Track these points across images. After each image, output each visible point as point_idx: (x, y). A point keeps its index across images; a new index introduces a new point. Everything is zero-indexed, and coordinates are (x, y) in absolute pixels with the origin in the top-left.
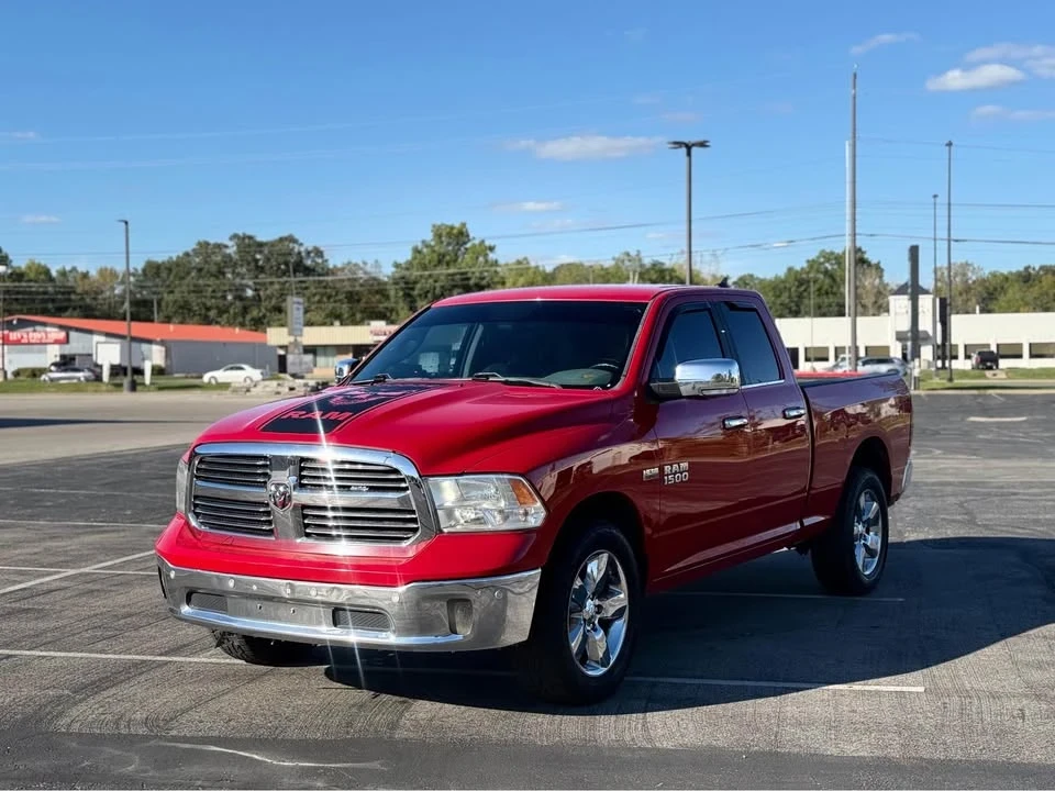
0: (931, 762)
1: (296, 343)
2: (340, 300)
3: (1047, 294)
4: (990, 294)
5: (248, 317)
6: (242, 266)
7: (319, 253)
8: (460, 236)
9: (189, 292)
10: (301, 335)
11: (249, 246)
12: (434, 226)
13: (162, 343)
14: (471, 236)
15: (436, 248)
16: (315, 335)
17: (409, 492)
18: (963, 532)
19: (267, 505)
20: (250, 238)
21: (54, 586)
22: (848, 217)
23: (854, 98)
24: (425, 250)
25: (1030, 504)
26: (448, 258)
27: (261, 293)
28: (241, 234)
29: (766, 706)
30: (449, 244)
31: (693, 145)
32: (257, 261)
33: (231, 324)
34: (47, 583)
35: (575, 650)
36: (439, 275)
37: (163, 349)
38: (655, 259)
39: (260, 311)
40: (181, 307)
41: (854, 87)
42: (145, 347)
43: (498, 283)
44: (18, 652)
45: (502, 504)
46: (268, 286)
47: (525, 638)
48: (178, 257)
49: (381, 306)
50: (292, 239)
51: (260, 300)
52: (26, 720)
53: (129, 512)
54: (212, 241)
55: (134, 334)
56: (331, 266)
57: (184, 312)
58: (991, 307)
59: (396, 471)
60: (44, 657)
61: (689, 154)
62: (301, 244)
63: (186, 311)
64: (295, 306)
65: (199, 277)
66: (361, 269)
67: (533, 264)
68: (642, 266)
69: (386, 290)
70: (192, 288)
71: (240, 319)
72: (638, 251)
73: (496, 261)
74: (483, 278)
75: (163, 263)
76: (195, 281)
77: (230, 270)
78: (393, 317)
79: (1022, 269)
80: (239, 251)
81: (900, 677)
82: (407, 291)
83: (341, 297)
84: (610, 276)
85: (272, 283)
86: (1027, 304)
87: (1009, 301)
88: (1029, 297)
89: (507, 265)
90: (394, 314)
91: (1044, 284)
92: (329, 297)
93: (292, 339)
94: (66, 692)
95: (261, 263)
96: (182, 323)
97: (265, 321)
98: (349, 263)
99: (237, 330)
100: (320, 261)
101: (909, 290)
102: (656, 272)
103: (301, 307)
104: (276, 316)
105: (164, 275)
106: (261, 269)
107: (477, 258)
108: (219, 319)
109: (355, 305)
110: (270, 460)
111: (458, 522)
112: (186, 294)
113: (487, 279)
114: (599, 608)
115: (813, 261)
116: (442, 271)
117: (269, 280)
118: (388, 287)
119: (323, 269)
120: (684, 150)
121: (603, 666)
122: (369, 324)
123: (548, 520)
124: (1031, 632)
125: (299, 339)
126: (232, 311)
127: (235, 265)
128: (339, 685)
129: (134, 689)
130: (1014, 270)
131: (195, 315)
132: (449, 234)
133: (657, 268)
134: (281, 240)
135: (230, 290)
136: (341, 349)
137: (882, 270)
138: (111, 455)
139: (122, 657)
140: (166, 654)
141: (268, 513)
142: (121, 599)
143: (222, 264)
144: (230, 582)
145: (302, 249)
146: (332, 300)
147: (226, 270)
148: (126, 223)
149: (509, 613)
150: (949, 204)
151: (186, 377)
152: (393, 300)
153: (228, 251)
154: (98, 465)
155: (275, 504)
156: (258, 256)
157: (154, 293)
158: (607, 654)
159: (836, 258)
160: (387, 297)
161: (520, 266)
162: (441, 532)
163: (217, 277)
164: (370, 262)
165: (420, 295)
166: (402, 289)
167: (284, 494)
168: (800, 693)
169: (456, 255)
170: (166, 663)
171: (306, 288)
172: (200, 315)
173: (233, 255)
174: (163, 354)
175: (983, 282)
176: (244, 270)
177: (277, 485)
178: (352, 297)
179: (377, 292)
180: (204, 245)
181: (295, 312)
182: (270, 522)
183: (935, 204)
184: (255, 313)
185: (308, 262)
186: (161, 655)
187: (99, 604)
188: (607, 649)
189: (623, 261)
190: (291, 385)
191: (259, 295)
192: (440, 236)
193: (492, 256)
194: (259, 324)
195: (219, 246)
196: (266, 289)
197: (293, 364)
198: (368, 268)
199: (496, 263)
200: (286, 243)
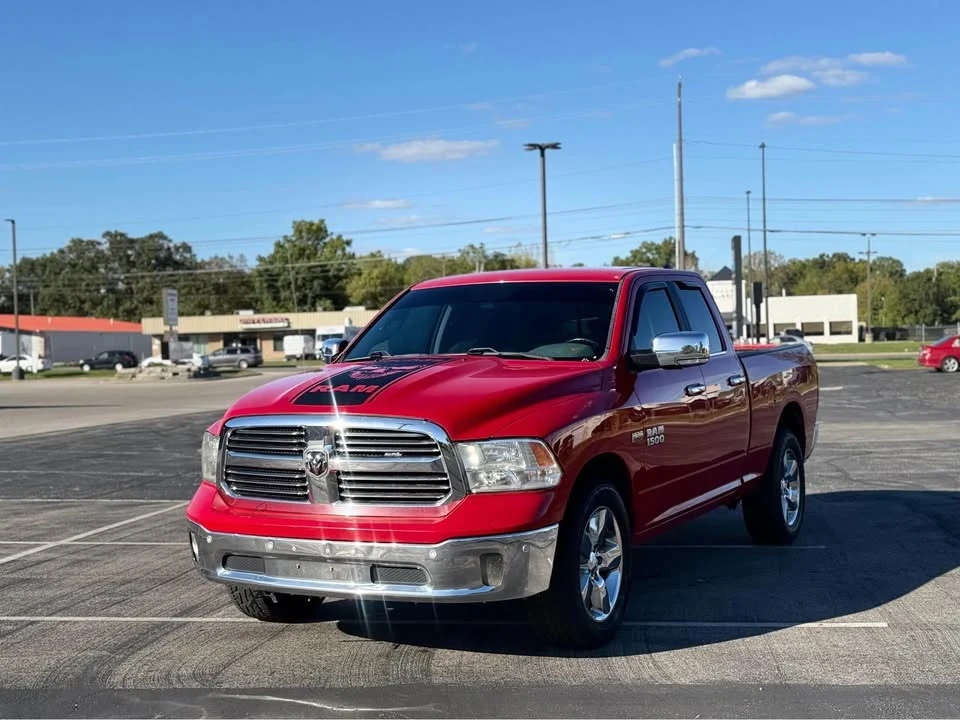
0: (927, 687)
1: (171, 333)
2: (208, 292)
3: (840, 278)
4: (790, 279)
5: (121, 308)
6: (114, 261)
7: (187, 248)
8: (318, 231)
9: (64, 286)
10: (176, 324)
11: (121, 242)
12: (294, 223)
13: (42, 334)
14: (329, 231)
15: (297, 243)
16: (189, 324)
17: (441, 457)
18: (844, 487)
19: (303, 472)
20: (122, 235)
21: (42, 557)
22: (677, 212)
23: (680, 106)
24: (287, 245)
25: (888, 461)
26: (308, 252)
27: (133, 286)
28: (113, 231)
29: (757, 643)
30: (309, 239)
31: (547, 147)
32: (129, 256)
33: (105, 315)
34: (33, 555)
35: (584, 598)
36: (300, 268)
37: (42, 340)
38: (498, 251)
39: (132, 303)
40: (57, 300)
41: (680, 96)
42: (24, 338)
43: (355, 274)
44: (38, 618)
45: (524, 466)
46: (140, 280)
47: (546, 587)
48: (52, 254)
49: (246, 296)
50: (161, 236)
51: (132, 292)
52: (79, 679)
53: (77, 489)
54: (85, 239)
55: (21, 327)
56: (199, 260)
57: (59, 305)
58: (792, 291)
59: (427, 438)
60: (66, 622)
61: (543, 155)
62: (170, 241)
63: (60, 304)
64: (170, 298)
65: (73, 273)
66: (228, 262)
67: (386, 257)
68: (485, 257)
69: (252, 282)
70: (67, 282)
71: (114, 311)
72: (482, 244)
73: (354, 255)
74: (341, 270)
75: (38, 259)
76: (69, 276)
77: (104, 265)
78: (259, 307)
79: (817, 256)
80: (111, 249)
81: (862, 614)
82: (271, 283)
83: (210, 288)
84: (456, 267)
85: (143, 277)
86: (823, 287)
87: (808, 285)
88: (825, 281)
89: (361, 258)
90: (259, 303)
91: (837, 269)
92: (198, 289)
93: (168, 328)
94: (104, 653)
95: (132, 258)
96: (57, 315)
97: (138, 312)
98: (216, 257)
99: (112, 321)
100: (188, 255)
101: (734, 276)
102: (498, 262)
103: (176, 299)
104: (149, 307)
105: (39, 271)
106: (133, 264)
107: (336, 252)
108: (94, 311)
109: (223, 296)
110: (305, 431)
111: (482, 483)
112: (61, 288)
113: (345, 271)
114: (600, 559)
115: (637, 251)
116: (303, 264)
117: (140, 274)
118: (253, 279)
119: (191, 263)
120: (538, 151)
121: (606, 613)
122: (238, 313)
123: (563, 478)
124: (953, 571)
125: (174, 328)
126: (105, 303)
127: (107, 260)
128: (357, 638)
129: (167, 647)
130: (811, 258)
131: (69, 307)
132: (309, 231)
133: (500, 258)
134: (152, 237)
135: (104, 284)
136: (212, 337)
137: (697, 259)
138: (33, 438)
139: (140, 619)
140: (181, 615)
141: (303, 480)
142: (111, 568)
143: (95, 260)
144: (269, 544)
145: (171, 245)
146: (201, 291)
147: (99, 265)
148: (13, 222)
149: (530, 566)
150: (764, 199)
151: (65, 366)
152: (257, 290)
153: (100, 248)
154: (26, 446)
155: (312, 470)
156: (130, 252)
157: (29, 288)
158: (606, 600)
159: (656, 249)
160: (253, 289)
161: (374, 259)
162: (470, 491)
163: (90, 272)
164: (236, 256)
165: (283, 286)
166: (266, 281)
167: (321, 461)
168: (780, 631)
169: (316, 249)
170: (185, 624)
171: (176, 281)
172: (74, 307)
173: (106, 252)
174: (43, 344)
175: (783, 268)
176: (116, 265)
177: (314, 454)
178: (220, 290)
179: (243, 284)
180: (77, 242)
181: (170, 303)
182: (304, 488)
183: (748, 198)
184: (127, 305)
185: (178, 257)
186: (176, 616)
187: (93, 572)
188: (607, 595)
189: (468, 253)
190: (175, 370)
191: (131, 289)
192: (301, 232)
193: (348, 250)
194: (133, 315)
195: (92, 243)
196: (138, 282)
197: (174, 350)
198: (234, 262)
199: (353, 256)
200: (156, 239)
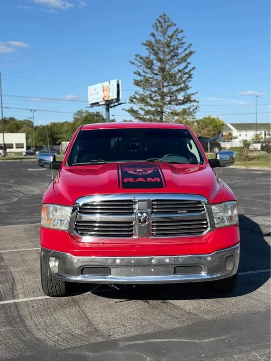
3: (13, 127)
17: (205, 212)
19: (131, 223)
91: (11, 123)
141: (131, 226)
144: (117, 260)
167: (146, 217)
177: (142, 213)
182: (131, 231)
